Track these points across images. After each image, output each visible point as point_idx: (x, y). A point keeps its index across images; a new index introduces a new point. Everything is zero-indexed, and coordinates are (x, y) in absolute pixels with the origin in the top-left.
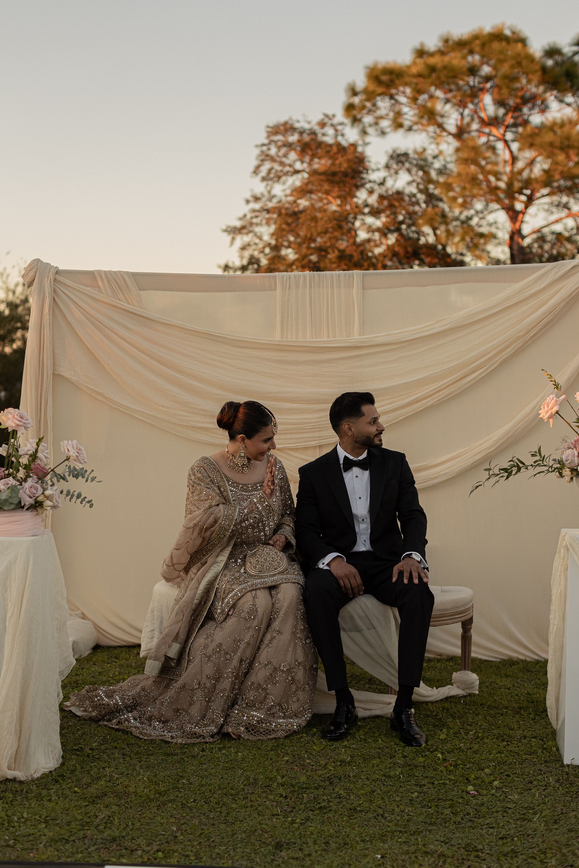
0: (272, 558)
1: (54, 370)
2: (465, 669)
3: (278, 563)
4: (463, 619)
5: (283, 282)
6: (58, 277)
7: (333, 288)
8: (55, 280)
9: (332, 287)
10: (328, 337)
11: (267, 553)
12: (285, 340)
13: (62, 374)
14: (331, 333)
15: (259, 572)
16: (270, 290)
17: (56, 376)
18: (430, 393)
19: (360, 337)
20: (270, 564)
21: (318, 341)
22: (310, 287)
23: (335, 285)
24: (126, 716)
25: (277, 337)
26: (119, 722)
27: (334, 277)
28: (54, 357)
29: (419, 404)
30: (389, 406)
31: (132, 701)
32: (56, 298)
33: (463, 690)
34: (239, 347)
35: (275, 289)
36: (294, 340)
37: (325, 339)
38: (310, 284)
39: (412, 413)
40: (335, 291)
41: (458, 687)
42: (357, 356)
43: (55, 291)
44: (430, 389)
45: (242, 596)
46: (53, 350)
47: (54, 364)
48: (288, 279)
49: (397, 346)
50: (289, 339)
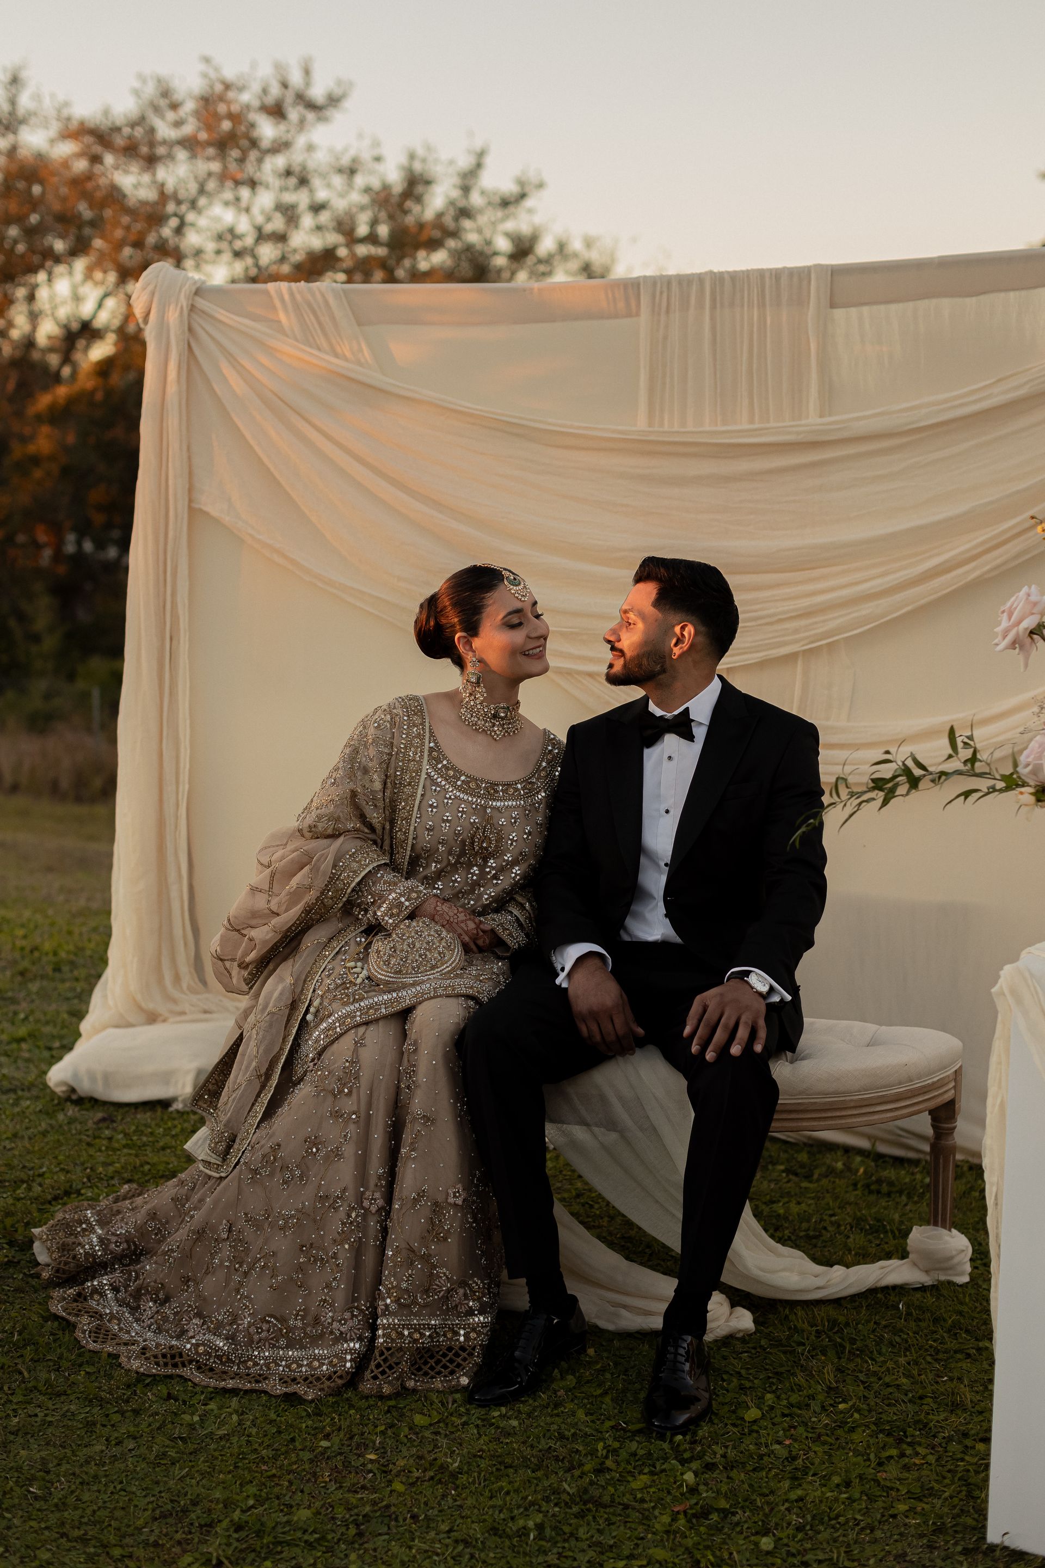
0: (428, 943)
1: (190, 501)
2: (936, 1224)
3: (440, 953)
4: (932, 1104)
5: (654, 297)
6: (201, 303)
7: (764, 305)
8: (192, 308)
9: (762, 305)
10: (751, 421)
11: (417, 932)
12: (656, 429)
13: (205, 508)
14: (757, 411)
15: (396, 973)
16: (629, 315)
17: (194, 513)
18: (975, 552)
19: (819, 420)
20: (420, 956)
21: (728, 432)
22: (713, 307)
23: (768, 302)
24: (95, 1283)
25: (640, 423)
26: (79, 1294)
27: (767, 280)
28: (191, 474)
29: (948, 576)
30: (879, 581)
31: (125, 1246)
32: (193, 345)
33: (927, 1272)
34: (558, 447)
35: (638, 315)
36: (676, 429)
37: (746, 426)
38: (713, 300)
39: (932, 597)
40: (768, 313)
41: (915, 1264)
42: (813, 465)
43: (190, 329)
44: (975, 542)
45: (341, 1035)
46: (189, 458)
47: (191, 490)
48: (665, 289)
49: (904, 440)
50: (666, 428)
